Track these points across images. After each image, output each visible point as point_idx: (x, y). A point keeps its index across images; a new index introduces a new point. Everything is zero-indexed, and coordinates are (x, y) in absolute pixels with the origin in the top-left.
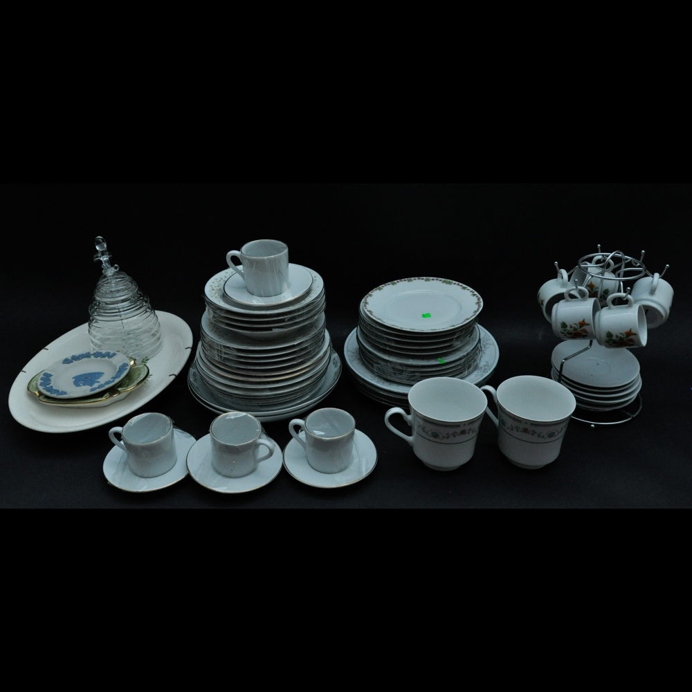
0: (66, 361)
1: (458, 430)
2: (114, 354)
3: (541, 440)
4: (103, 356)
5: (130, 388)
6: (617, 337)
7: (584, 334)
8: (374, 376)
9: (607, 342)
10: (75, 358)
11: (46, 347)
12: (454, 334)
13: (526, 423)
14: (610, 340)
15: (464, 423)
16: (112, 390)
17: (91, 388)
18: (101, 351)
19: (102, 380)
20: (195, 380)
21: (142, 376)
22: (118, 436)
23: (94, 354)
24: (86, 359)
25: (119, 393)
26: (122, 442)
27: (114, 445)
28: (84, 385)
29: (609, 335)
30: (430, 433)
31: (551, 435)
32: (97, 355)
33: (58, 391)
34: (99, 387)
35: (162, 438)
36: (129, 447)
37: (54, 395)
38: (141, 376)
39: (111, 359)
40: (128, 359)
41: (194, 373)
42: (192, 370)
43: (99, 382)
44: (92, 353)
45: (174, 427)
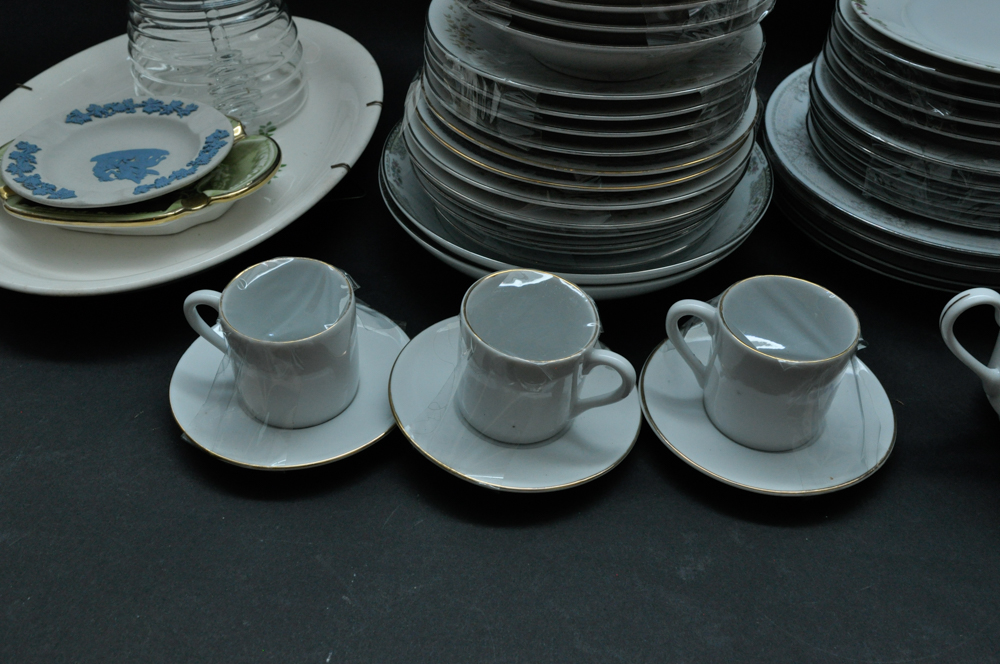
0: (74, 118)
2: (193, 108)
4: (166, 110)
5: (236, 191)
10: (96, 112)
11: (27, 84)
16: (191, 195)
17: (136, 185)
18: (160, 98)
19: (165, 169)
20: (399, 181)
21: (265, 164)
22: (210, 314)
23: (143, 105)
24: (124, 115)
25: (208, 201)
26: (217, 330)
27: (198, 336)
28: (119, 177)
32: (151, 106)
33: (53, 189)
34: (155, 185)
35: (328, 328)
36: (239, 347)
37: (43, 198)
38: (262, 163)
39: (185, 118)
40: (228, 121)
41: (395, 164)
42: (390, 157)
43: (156, 173)
44: (138, 100)
45: (357, 301)
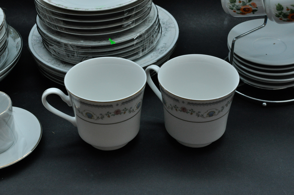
1: (112, 110)
3: (200, 119)
6: (288, 9)
7: (253, 9)
8: (52, 58)
9: (278, 16)
12: (122, 13)
13: (183, 102)
14: (280, 14)
15: (117, 103)
29: (280, 8)
30: (84, 113)
31: (211, 114)
